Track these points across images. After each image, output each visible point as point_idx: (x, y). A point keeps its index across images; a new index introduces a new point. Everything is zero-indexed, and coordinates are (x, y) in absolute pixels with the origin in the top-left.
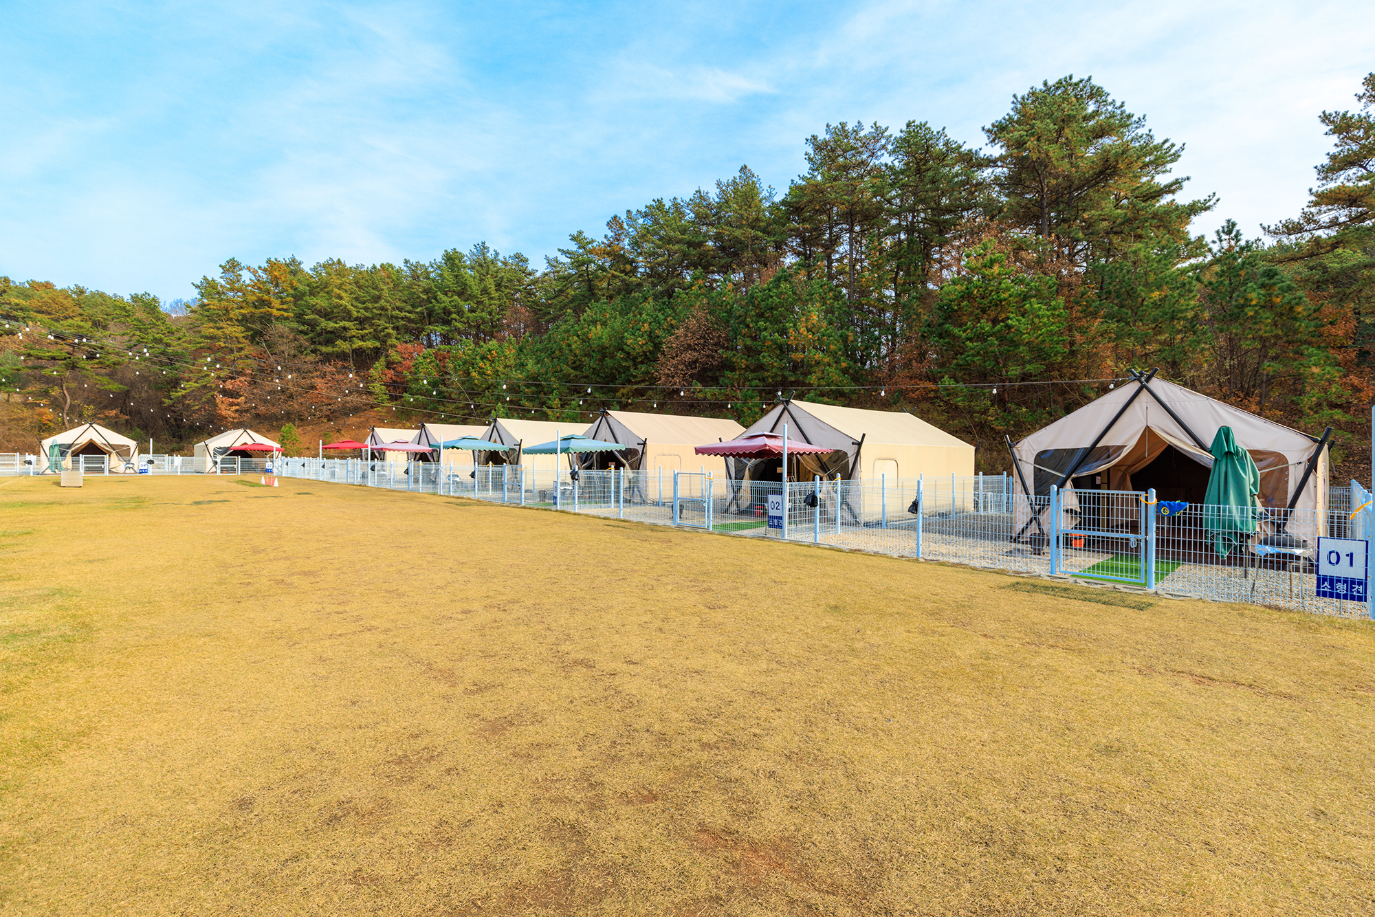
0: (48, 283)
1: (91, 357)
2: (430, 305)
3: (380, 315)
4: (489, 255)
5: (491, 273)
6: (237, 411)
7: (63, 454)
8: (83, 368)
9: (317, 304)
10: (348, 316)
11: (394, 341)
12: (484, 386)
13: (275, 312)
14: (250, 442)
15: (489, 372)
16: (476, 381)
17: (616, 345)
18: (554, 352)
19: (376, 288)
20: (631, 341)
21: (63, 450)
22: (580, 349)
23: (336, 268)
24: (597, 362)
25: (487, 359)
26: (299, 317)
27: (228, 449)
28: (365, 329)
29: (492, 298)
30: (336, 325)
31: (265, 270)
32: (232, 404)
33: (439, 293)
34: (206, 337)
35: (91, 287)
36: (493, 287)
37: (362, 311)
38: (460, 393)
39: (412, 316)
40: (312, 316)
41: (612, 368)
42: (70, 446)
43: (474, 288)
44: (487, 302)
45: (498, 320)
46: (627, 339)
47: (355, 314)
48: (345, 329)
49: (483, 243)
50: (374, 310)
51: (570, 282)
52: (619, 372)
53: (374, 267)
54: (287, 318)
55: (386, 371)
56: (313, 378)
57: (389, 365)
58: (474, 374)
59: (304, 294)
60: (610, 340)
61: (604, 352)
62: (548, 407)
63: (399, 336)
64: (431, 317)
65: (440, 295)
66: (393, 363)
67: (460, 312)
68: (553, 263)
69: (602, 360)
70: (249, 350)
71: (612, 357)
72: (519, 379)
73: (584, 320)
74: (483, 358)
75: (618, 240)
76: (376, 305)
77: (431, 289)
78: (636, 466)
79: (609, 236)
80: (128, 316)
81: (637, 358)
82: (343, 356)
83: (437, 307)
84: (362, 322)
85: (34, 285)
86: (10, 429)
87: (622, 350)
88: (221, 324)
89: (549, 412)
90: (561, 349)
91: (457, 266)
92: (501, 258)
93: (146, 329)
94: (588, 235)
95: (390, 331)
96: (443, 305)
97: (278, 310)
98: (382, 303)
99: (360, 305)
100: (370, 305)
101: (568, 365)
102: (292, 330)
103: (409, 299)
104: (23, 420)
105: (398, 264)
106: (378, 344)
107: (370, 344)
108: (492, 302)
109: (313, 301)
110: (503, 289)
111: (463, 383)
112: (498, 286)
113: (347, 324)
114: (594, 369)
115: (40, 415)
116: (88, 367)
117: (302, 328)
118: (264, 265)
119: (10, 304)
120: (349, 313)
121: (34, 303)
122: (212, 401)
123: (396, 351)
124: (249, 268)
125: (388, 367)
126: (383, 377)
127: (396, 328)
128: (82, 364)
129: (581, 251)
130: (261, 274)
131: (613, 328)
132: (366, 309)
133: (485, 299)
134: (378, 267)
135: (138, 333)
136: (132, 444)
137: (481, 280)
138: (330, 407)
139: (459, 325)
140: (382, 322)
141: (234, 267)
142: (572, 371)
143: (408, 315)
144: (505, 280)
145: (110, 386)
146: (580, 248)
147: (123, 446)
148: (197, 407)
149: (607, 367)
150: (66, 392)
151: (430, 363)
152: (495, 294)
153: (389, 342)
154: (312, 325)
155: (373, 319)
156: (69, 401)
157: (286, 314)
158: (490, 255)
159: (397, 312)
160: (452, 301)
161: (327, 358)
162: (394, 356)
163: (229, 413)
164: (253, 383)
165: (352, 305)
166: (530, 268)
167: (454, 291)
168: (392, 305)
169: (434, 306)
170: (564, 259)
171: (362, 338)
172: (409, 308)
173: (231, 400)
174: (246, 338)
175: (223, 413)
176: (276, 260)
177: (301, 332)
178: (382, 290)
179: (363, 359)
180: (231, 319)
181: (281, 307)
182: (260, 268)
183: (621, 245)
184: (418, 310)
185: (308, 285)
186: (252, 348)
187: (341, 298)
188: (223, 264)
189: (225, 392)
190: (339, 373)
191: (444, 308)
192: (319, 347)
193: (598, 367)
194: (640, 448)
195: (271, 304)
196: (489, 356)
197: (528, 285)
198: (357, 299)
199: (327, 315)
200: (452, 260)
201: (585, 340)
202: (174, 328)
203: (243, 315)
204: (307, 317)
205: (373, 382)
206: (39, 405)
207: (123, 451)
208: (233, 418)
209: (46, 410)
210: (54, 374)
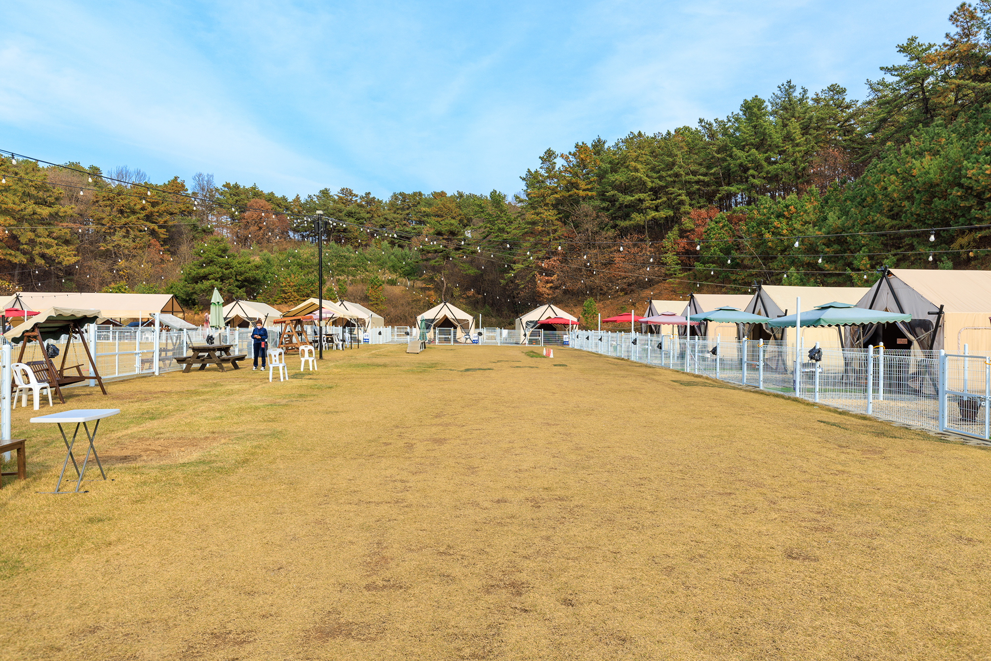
0: (442, 192)
1: (459, 248)
2: (726, 164)
3: (675, 182)
4: (794, 94)
5: (797, 115)
6: (551, 287)
7: (428, 327)
9: (616, 180)
10: (642, 186)
11: (687, 208)
12: (779, 248)
13: (581, 193)
14: (553, 316)
15: (785, 232)
16: (770, 244)
17: (951, 178)
18: (864, 200)
19: (670, 155)
20: (974, 171)
21: (428, 324)
22: (899, 191)
23: (636, 141)
24: (922, 206)
25: (784, 216)
26: (602, 195)
27: (536, 322)
28: (660, 198)
29: (798, 145)
30: (632, 198)
31: (574, 155)
32: (547, 282)
33: (734, 149)
34: (528, 223)
35: (466, 192)
36: (798, 131)
37: (657, 181)
38: (753, 258)
39: (706, 179)
40: (612, 193)
41: (945, 211)
42: (433, 320)
43: (775, 136)
44: (791, 150)
45: (804, 169)
46: (967, 169)
47: (650, 185)
48: (641, 201)
49: (789, 82)
50: (668, 179)
51: (896, 106)
52: (956, 216)
53: (669, 133)
54: (591, 198)
55: (679, 240)
56: (611, 252)
57: (683, 233)
58: (768, 236)
59: (606, 172)
60: (942, 173)
61: (932, 190)
62: (853, 269)
63: (693, 202)
64: (728, 177)
65: (736, 152)
66: (686, 231)
67: (758, 167)
68: (876, 87)
69: (929, 202)
70: (562, 230)
71: (944, 196)
72: (817, 238)
73: (907, 153)
74: (779, 216)
75: (967, 36)
76: (669, 173)
77: (726, 146)
78: (929, 345)
79: (952, 35)
80: (482, 212)
81: (984, 193)
82: (639, 229)
83: (733, 165)
84: (656, 192)
86: (412, 308)
87: (961, 186)
88: (540, 210)
89: (854, 275)
90: (874, 196)
91: (756, 115)
92: (811, 95)
93: (494, 221)
94: (924, 40)
95: (684, 197)
96: (739, 161)
97: (584, 190)
98: (676, 169)
99: (655, 175)
100: (664, 174)
101: (881, 213)
102: (595, 208)
103: (704, 161)
104: (419, 300)
105: (694, 125)
106: (671, 213)
107: (663, 214)
108: (797, 149)
109: (612, 177)
110: (812, 131)
111: (757, 246)
112: (805, 129)
113: (642, 196)
114: (918, 215)
115: (428, 296)
116: (457, 257)
117: (605, 205)
118: (573, 150)
119: (421, 212)
120: (644, 183)
121: (434, 209)
122: (533, 280)
123: (689, 218)
124: (562, 156)
125: (681, 237)
126: (676, 247)
127: (690, 194)
128: (452, 255)
129: (913, 63)
130: (572, 159)
131: (947, 158)
132: (661, 178)
133: (789, 147)
134: (673, 132)
135: (488, 225)
137: (785, 125)
138: (625, 281)
139: (757, 182)
140: (675, 189)
141: (550, 156)
142: (886, 220)
143: (701, 178)
144: (814, 120)
145: (469, 271)
146: (911, 59)
147: (465, 320)
148: (523, 286)
149: (937, 211)
150: (443, 277)
151: (724, 226)
152: (799, 138)
153: (682, 210)
154: (613, 200)
155: (667, 188)
157: (590, 193)
158: (797, 94)
159: (691, 176)
160: (749, 156)
161: (624, 233)
162: (687, 223)
163: (545, 290)
164: (565, 261)
165: (647, 176)
166: (848, 100)
167: (752, 144)
168: (687, 171)
169: (730, 164)
170: (890, 79)
171: (656, 209)
172: (703, 170)
173: (547, 278)
174: (560, 219)
175: (541, 290)
176: (583, 143)
177: (603, 209)
178: (676, 155)
179: (658, 229)
180: (546, 205)
181: (586, 187)
182: (570, 153)
183: (973, 41)
184: (713, 171)
185: (610, 163)
186: (564, 229)
187: (637, 170)
188: (542, 155)
189: (542, 271)
190: (635, 245)
191: (741, 165)
192: (618, 222)
193: (923, 212)
194: (933, 319)
195: (578, 186)
196: (786, 213)
197: (846, 121)
198: (653, 169)
199: (625, 189)
200: (752, 108)
201: (907, 177)
203: (556, 199)
204: (607, 194)
205: (666, 253)
206: (429, 289)
207: (465, 325)
208: (548, 295)
209: (432, 293)
210: (437, 264)
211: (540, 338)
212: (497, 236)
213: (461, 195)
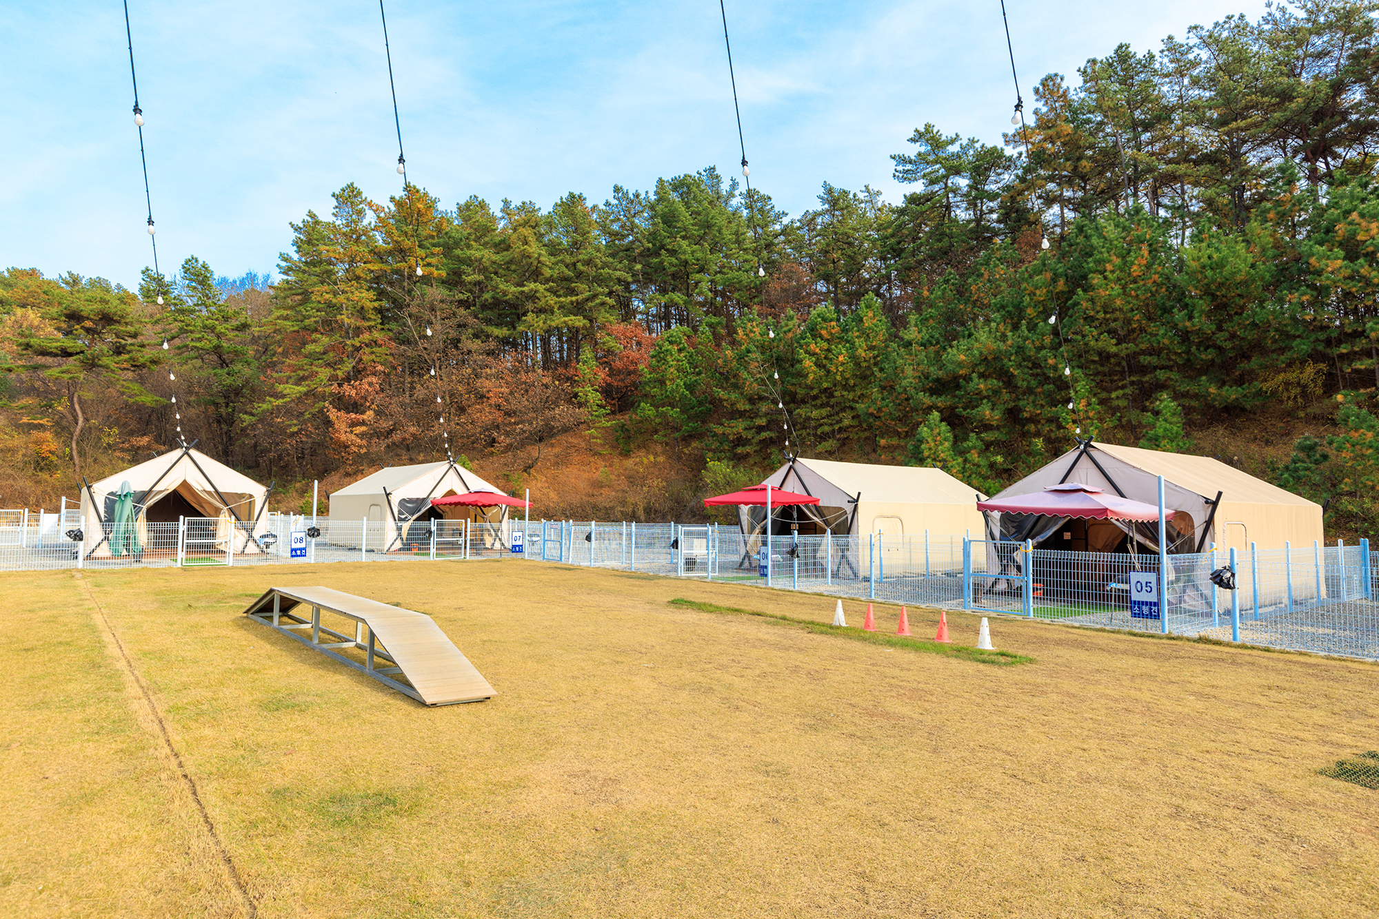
0: (33, 270)
1: (118, 350)
6: (366, 434)
8: (107, 367)
14: (461, 489)
21: (136, 506)
25: (820, 337)
26: (455, 279)
27: (421, 502)
30: (520, 289)
31: (399, 203)
32: (354, 424)
37: (562, 267)
40: (474, 277)
42: (145, 496)
54: (437, 280)
57: (601, 357)
66: (608, 354)
70: (383, 331)
85: (15, 273)
97: (421, 267)
102: (446, 298)
104: (12, 451)
107: (577, 321)
115: (38, 443)
116: (113, 366)
117: (461, 296)
118: (399, 195)
121: (18, 293)
122: (321, 417)
123: (608, 334)
125: (598, 361)
128: (105, 361)
130: (394, 210)
136: (258, 491)
141: (353, 198)
145: (143, 398)
147: (242, 495)
148: (295, 429)
150: (77, 407)
153: (597, 320)
154: (474, 291)
156: (81, 420)
157: (433, 274)
163: (352, 437)
164: (388, 386)
173: (353, 416)
175: (343, 437)
177: (460, 302)
181: (427, 261)
182: (392, 200)
187: (527, 244)
188: (337, 192)
189: (343, 403)
195: (412, 255)
196: (824, 332)
202: (231, 312)
203: (374, 273)
204: (467, 279)
206: (40, 427)
207: (240, 509)
208: (360, 447)
209: (48, 435)
210: (66, 376)
211: (461, 540)
212: (199, 340)
213: (74, 281)
